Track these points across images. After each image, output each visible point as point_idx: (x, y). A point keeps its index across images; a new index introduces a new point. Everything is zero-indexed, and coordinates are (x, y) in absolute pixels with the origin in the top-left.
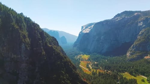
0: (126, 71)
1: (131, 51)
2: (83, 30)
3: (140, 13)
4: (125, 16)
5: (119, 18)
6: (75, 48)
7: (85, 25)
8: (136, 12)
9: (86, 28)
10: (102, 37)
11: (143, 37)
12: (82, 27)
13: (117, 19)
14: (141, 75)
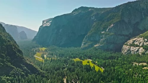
0: (77, 57)
1: (84, 41)
2: (44, 24)
3: (93, 10)
4: (81, 11)
5: (76, 13)
6: (34, 42)
7: (46, 20)
8: (90, 8)
9: (47, 23)
10: (61, 30)
11: (94, 29)
12: (43, 21)
13: (75, 13)
14: (89, 59)
